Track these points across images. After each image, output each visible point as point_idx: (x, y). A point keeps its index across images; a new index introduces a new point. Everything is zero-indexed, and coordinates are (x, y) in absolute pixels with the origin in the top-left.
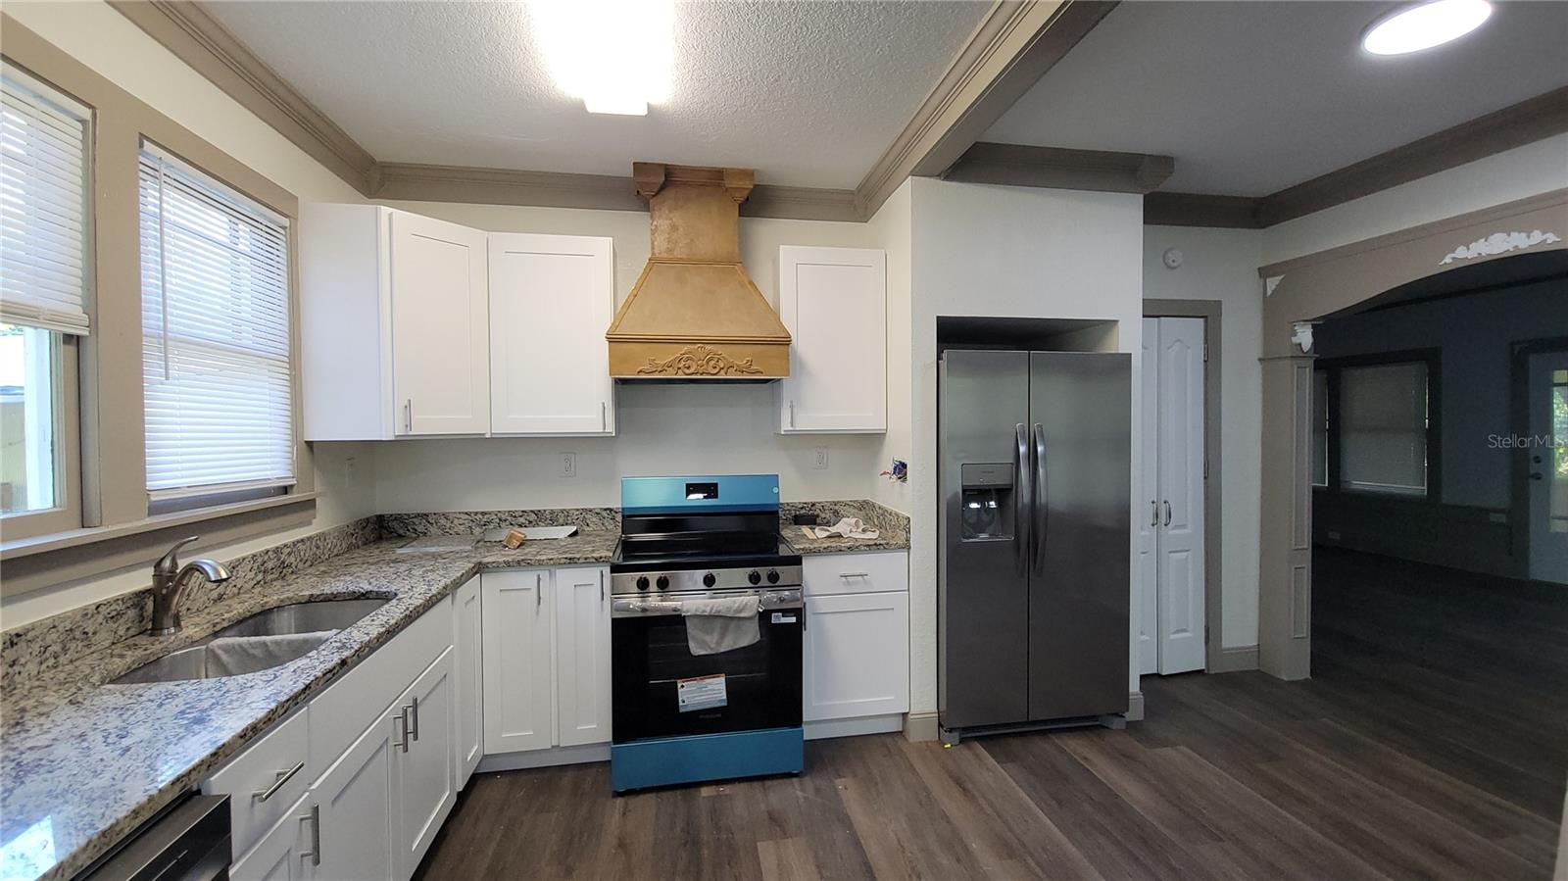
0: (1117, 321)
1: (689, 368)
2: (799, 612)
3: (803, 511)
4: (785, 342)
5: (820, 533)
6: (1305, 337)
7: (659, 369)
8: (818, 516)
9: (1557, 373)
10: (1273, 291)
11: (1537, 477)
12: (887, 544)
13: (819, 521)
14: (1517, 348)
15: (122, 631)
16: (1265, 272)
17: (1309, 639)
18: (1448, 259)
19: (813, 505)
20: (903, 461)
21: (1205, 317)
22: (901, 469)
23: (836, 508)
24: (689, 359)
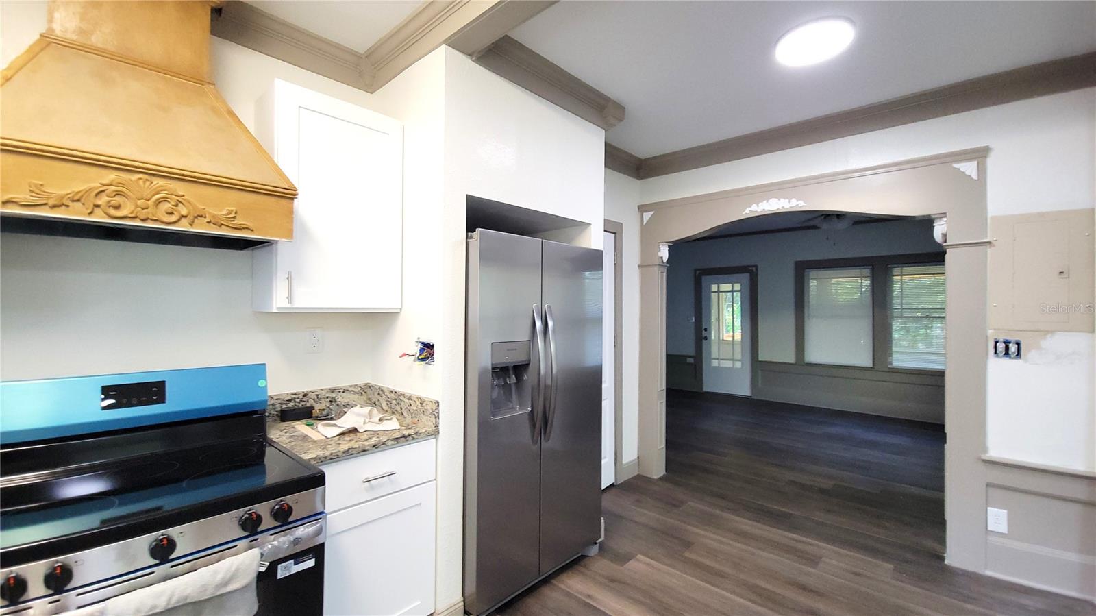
0: (590, 224)
1: (118, 207)
2: (318, 552)
3: (291, 405)
4: (288, 195)
5: (325, 431)
6: (664, 253)
7: (51, 202)
8: (312, 408)
9: (713, 286)
10: (647, 222)
11: (706, 338)
12: (416, 433)
13: (315, 413)
14: (698, 272)
16: (642, 209)
17: (664, 450)
18: (747, 211)
19: (305, 395)
20: (426, 341)
21: (615, 233)
22: (427, 350)
23: (334, 395)
24: (118, 194)
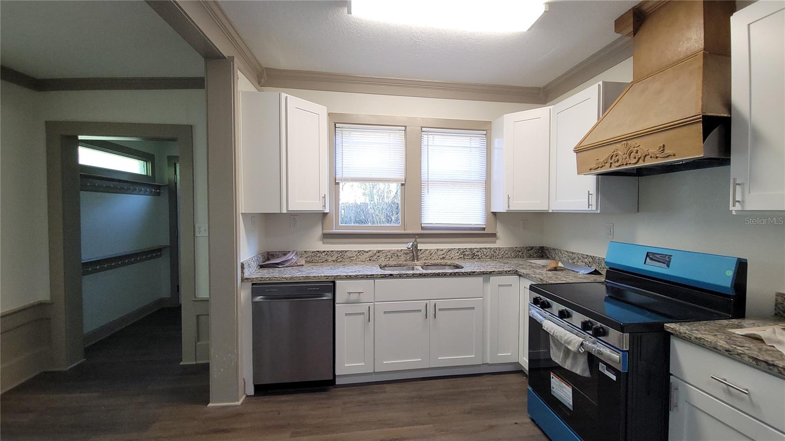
1: (618, 161)
4: (696, 120)
7: (600, 166)
15: (408, 258)
24: (617, 155)
